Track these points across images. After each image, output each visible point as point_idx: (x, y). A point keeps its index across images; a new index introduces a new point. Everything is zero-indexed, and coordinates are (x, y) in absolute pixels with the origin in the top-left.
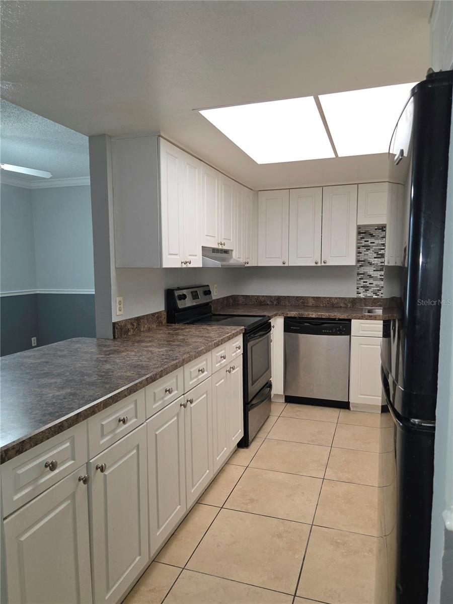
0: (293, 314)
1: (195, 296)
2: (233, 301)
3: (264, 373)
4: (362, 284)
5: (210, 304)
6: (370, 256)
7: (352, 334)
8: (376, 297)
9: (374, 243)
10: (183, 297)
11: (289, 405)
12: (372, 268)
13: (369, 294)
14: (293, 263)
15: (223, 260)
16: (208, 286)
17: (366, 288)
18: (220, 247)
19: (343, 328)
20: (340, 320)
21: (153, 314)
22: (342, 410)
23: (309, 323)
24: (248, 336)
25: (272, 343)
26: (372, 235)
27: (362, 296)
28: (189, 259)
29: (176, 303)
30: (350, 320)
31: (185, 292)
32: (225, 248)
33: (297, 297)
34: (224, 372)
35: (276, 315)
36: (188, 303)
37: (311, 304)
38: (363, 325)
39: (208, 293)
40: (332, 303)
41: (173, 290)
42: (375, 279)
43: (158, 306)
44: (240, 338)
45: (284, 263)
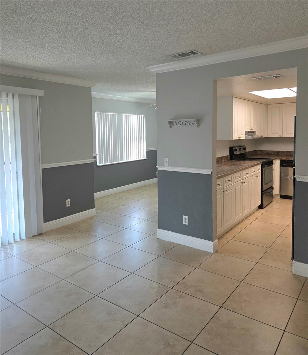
0: (284, 158)
1: (240, 150)
2: (255, 153)
3: (270, 182)
5: (245, 154)
10: (236, 150)
11: (282, 199)
14: (285, 135)
15: (252, 136)
16: (245, 146)
18: (251, 131)
21: (226, 156)
23: (292, 162)
24: (263, 165)
25: (274, 171)
28: (241, 136)
29: (234, 153)
31: (236, 148)
32: (253, 131)
33: (287, 151)
34: (254, 177)
35: (276, 159)
36: (238, 153)
39: (245, 149)
41: (232, 147)
43: (227, 153)
44: (260, 166)
45: (280, 136)
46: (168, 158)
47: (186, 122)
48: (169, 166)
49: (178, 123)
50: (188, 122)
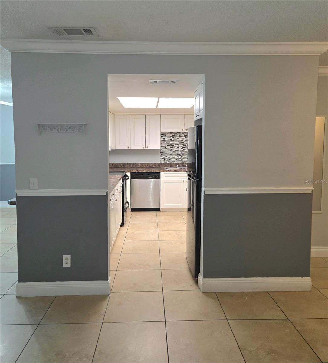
0: (135, 170)
4: (163, 157)
6: (166, 144)
7: (161, 178)
8: (168, 162)
9: (167, 139)
11: (133, 212)
12: (167, 150)
13: (166, 161)
14: (133, 147)
17: (164, 159)
19: (157, 176)
20: (155, 172)
22: (157, 212)
23: (142, 174)
26: (166, 136)
27: (162, 162)
30: (160, 172)
33: (133, 163)
37: (140, 166)
38: (166, 174)
40: (149, 166)
42: (168, 155)
45: (128, 148)
46: (37, 178)
47: (67, 126)
48: (38, 189)
49: (52, 128)
50: (71, 127)
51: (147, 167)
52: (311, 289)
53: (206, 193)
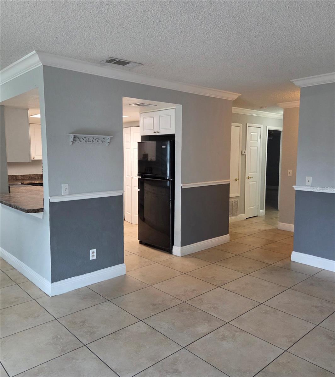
46: (68, 184)
47: (93, 138)
48: (69, 194)
49: (82, 140)
50: (96, 139)
51: (28, 179)
52: (229, 241)
53: (182, 188)
